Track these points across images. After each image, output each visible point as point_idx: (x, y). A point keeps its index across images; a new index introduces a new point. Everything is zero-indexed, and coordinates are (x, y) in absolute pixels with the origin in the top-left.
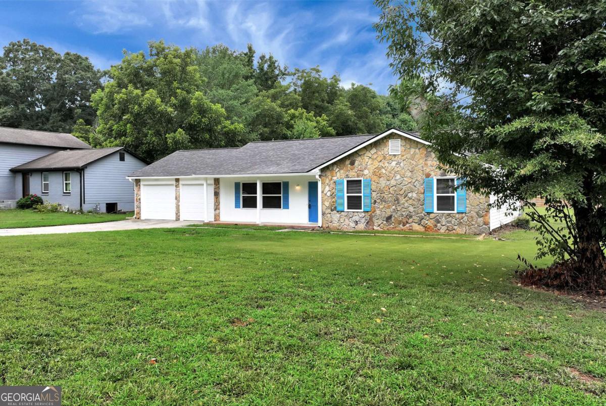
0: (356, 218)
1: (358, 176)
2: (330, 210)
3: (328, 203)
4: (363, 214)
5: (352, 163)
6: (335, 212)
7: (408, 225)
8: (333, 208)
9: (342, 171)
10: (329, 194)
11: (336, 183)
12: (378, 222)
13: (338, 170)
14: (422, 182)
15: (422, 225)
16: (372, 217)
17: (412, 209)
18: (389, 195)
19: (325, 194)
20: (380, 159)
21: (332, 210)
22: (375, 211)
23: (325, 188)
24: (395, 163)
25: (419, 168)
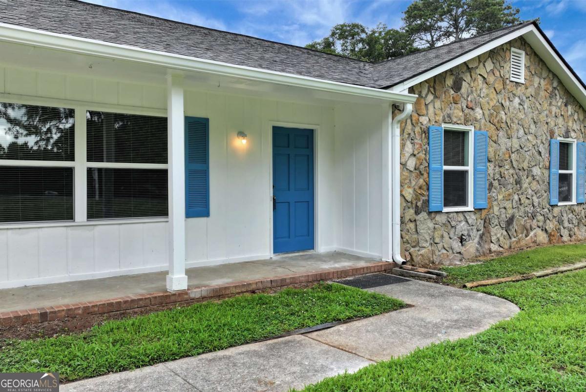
0: (462, 227)
1: (466, 122)
2: (412, 211)
3: (411, 191)
4: (474, 217)
5: (457, 87)
6: (423, 215)
7: (532, 234)
8: (419, 204)
9: (438, 104)
10: (411, 164)
11: (426, 132)
12: (497, 233)
13: (430, 97)
14: (547, 145)
15: (546, 231)
16: (487, 222)
17: (536, 200)
18: (511, 171)
19: (403, 165)
20: (499, 86)
21: (417, 213)
22: (491, 207)
23: (403, 146)
24: (517, 101)
25: (543, 117)
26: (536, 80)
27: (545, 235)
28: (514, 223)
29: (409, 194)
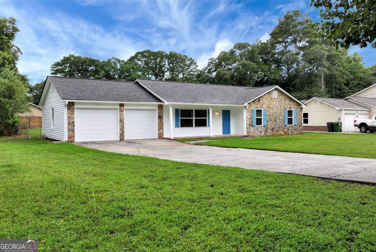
0: (260, 130)
1: (261, 108)
2: (249, 126)
4: (263, 127)
5: (259, 101)
7: (279, 132)
10: (249, 117)
11: (252, 111)
12: (269, 131)
13: (253, 104)
14: (284, 112)
15: (284, 132)
16: (267, 129)
17: (280, 124)
18: (273, 118)
19: (247, 117)
20: (270, 100)
21: (250, 126)
22: (268, 126)
23: (247, 114)
24: (275, 102)
25: (283, 105)
26: (281, 97)
27: (283, 132)
28: (274, 129)
29: (248, 123)
